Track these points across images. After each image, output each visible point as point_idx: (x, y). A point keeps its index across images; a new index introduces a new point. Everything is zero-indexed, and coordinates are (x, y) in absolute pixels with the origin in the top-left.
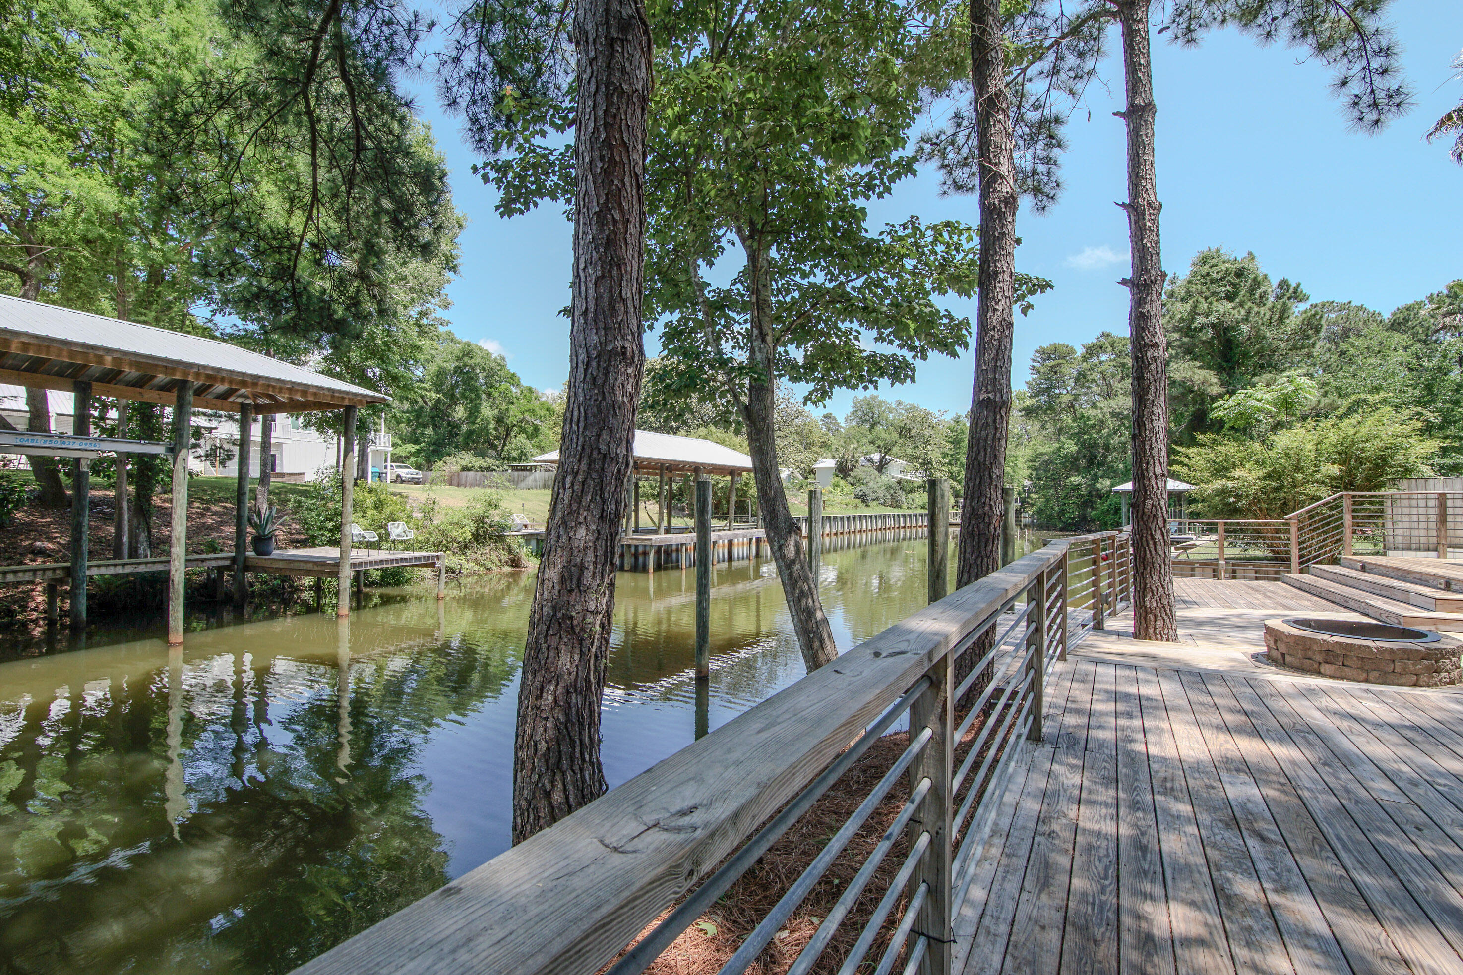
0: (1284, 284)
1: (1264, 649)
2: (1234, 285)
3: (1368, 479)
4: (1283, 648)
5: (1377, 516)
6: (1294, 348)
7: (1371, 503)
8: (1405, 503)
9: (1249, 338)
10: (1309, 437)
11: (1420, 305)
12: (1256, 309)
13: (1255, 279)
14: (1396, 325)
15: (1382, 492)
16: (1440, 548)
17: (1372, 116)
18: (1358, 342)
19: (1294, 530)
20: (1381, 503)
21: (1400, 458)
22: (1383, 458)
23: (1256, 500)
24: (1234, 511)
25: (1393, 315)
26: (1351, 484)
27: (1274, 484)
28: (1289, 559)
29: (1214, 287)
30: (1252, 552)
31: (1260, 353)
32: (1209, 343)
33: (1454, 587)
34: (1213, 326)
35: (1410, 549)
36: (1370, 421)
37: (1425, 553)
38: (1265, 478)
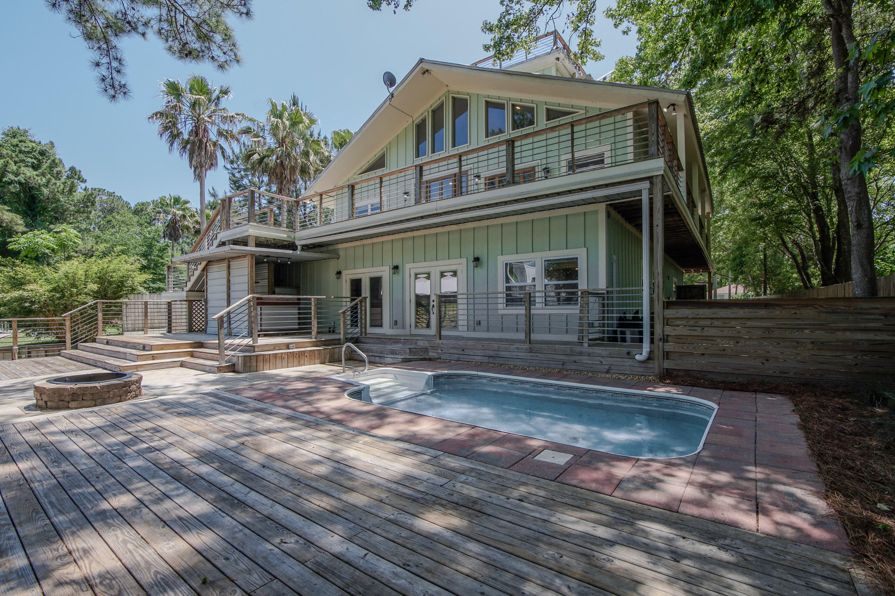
0: (72, 169)
1: (35, 401)
2: (39, 160)
3: (114, 293)
4: (45, 398)
5: (119, 314)
6: (78, 211)
7: (115, 306)
8: (133, 306)
9: (48, 198)
10: (81, 267)
11: (148, 203)
12: (53, 181)
13: (54, 161)
14: (136, 212)
15: (121, 300)
16: (145, 329)
17: (112, 92)
18: (118, 217)
19: (68, 323)
20: (121, 307)
21: (130, 282)
22: (122, 282)
23: (46, 305)
24: (29, 312)
25: (136, 205)
26: (105, 296)
27: (58, 295)
28: (65, 342)
29: (22, 156)
30: (43, 339)
31: (55, 210)
32: (17, 194)
33: (147, 348)
34: (20, 183)
35: (134, 330)
36: (115, 262)
37: (136, 333)
38: (51, 291)
